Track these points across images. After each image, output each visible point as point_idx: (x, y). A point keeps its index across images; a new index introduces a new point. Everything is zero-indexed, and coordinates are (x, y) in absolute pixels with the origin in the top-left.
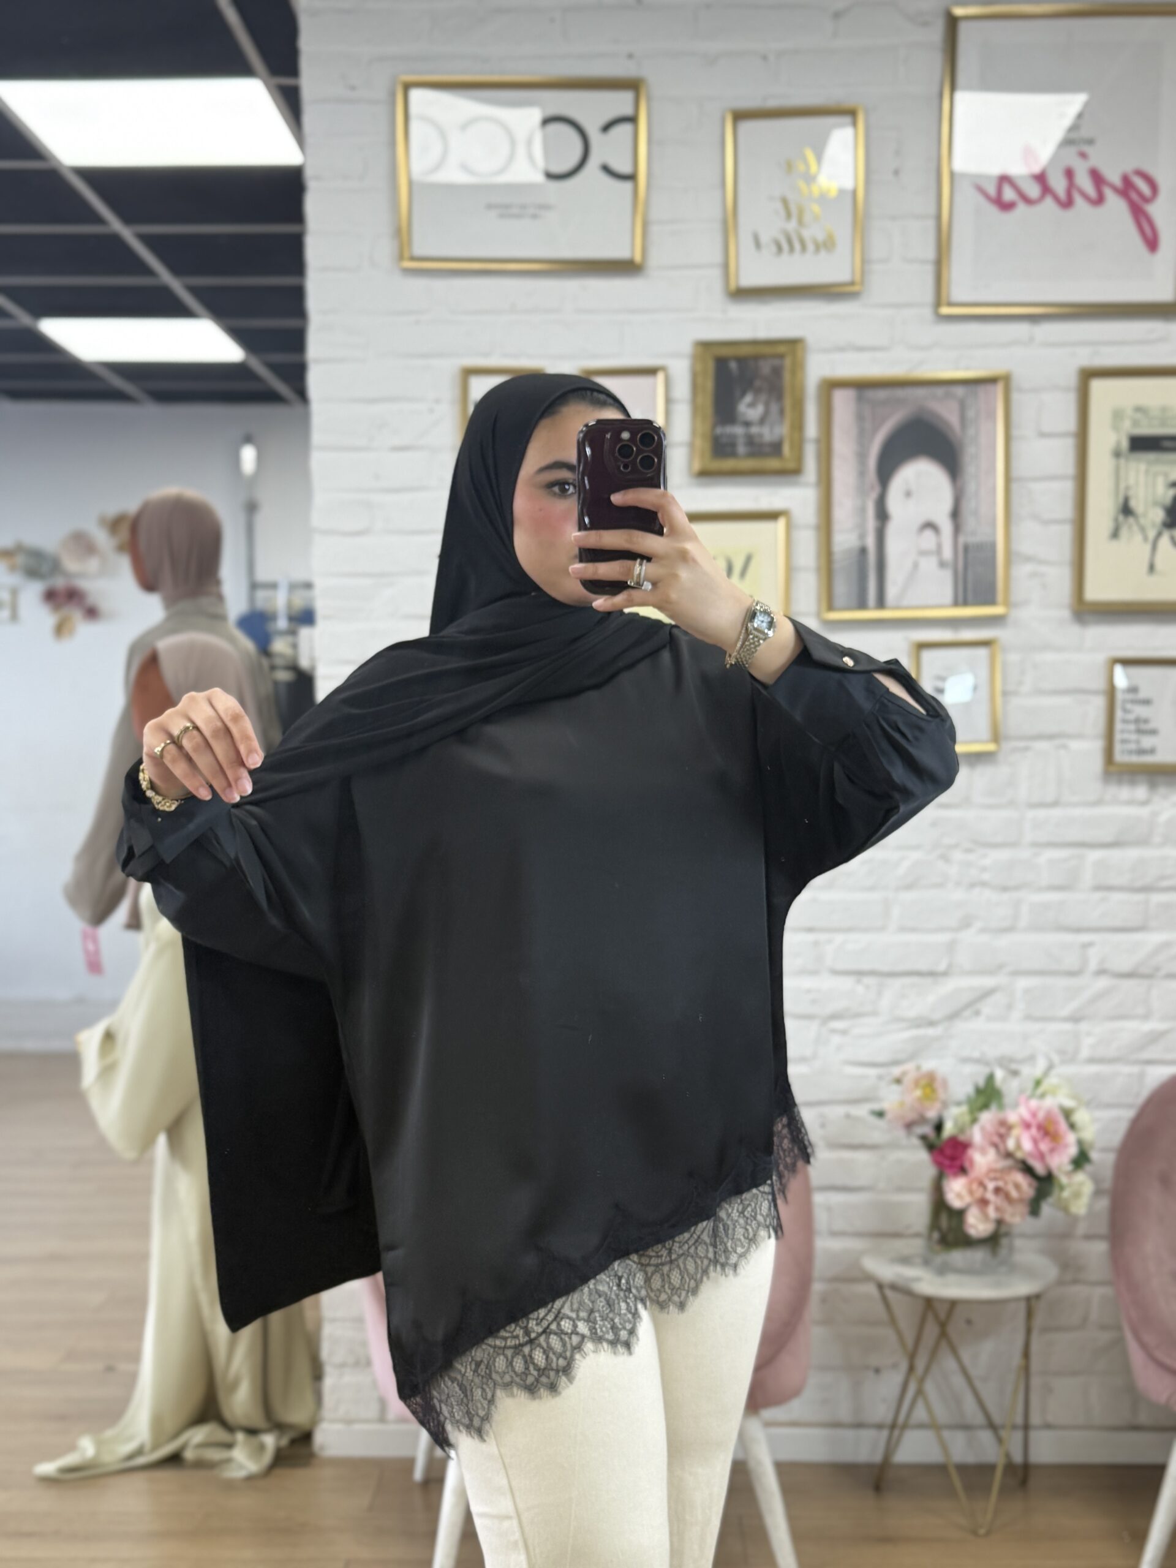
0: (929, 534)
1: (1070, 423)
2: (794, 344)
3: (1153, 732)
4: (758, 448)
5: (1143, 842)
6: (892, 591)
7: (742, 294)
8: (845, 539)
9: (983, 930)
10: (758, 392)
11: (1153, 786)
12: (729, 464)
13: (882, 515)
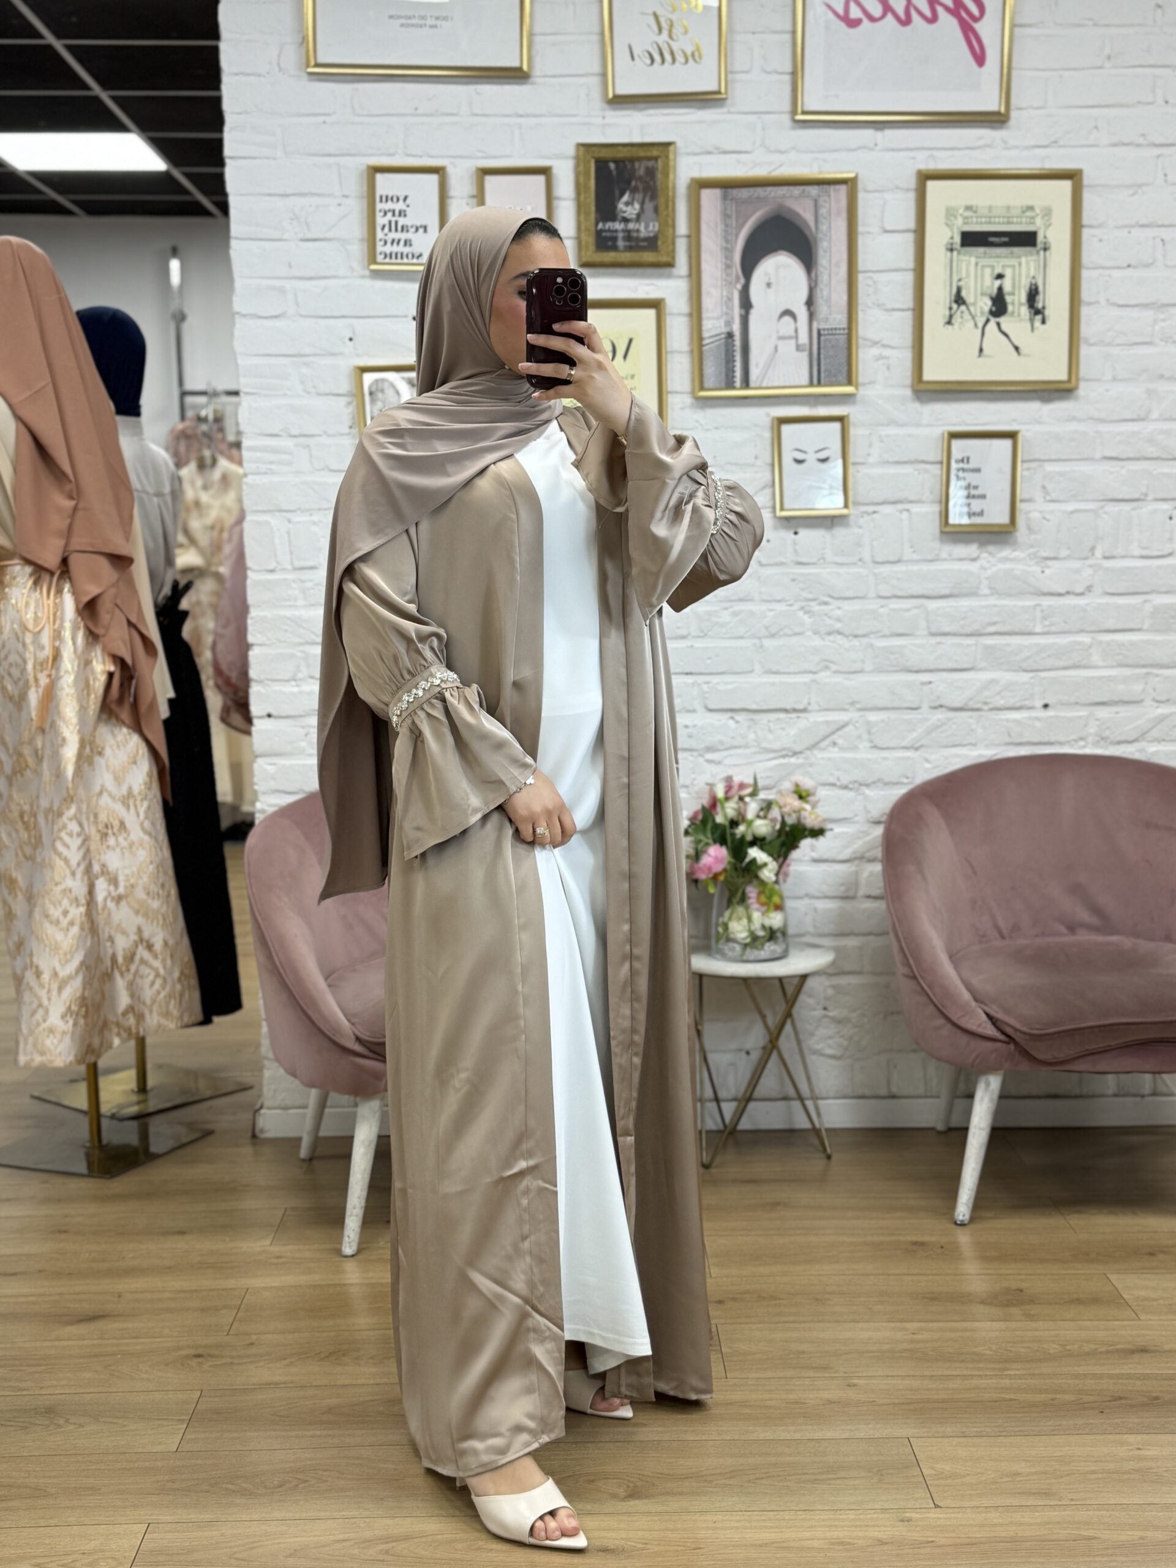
0: (787, 319)
1: (909, 221)
2: (667, 145)
3: (983, 497)
4: (635, 243)
5: (973, 594)
6: (754, 373)
7: (620, 101)
8: (713, 326)
9: (836, 672)
10: (634, 191)
11: (983, 544)
12: (610, 256)
13: (746, 304)
